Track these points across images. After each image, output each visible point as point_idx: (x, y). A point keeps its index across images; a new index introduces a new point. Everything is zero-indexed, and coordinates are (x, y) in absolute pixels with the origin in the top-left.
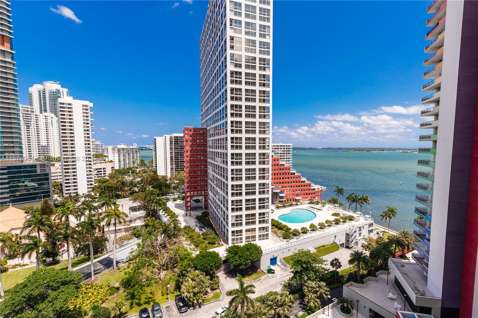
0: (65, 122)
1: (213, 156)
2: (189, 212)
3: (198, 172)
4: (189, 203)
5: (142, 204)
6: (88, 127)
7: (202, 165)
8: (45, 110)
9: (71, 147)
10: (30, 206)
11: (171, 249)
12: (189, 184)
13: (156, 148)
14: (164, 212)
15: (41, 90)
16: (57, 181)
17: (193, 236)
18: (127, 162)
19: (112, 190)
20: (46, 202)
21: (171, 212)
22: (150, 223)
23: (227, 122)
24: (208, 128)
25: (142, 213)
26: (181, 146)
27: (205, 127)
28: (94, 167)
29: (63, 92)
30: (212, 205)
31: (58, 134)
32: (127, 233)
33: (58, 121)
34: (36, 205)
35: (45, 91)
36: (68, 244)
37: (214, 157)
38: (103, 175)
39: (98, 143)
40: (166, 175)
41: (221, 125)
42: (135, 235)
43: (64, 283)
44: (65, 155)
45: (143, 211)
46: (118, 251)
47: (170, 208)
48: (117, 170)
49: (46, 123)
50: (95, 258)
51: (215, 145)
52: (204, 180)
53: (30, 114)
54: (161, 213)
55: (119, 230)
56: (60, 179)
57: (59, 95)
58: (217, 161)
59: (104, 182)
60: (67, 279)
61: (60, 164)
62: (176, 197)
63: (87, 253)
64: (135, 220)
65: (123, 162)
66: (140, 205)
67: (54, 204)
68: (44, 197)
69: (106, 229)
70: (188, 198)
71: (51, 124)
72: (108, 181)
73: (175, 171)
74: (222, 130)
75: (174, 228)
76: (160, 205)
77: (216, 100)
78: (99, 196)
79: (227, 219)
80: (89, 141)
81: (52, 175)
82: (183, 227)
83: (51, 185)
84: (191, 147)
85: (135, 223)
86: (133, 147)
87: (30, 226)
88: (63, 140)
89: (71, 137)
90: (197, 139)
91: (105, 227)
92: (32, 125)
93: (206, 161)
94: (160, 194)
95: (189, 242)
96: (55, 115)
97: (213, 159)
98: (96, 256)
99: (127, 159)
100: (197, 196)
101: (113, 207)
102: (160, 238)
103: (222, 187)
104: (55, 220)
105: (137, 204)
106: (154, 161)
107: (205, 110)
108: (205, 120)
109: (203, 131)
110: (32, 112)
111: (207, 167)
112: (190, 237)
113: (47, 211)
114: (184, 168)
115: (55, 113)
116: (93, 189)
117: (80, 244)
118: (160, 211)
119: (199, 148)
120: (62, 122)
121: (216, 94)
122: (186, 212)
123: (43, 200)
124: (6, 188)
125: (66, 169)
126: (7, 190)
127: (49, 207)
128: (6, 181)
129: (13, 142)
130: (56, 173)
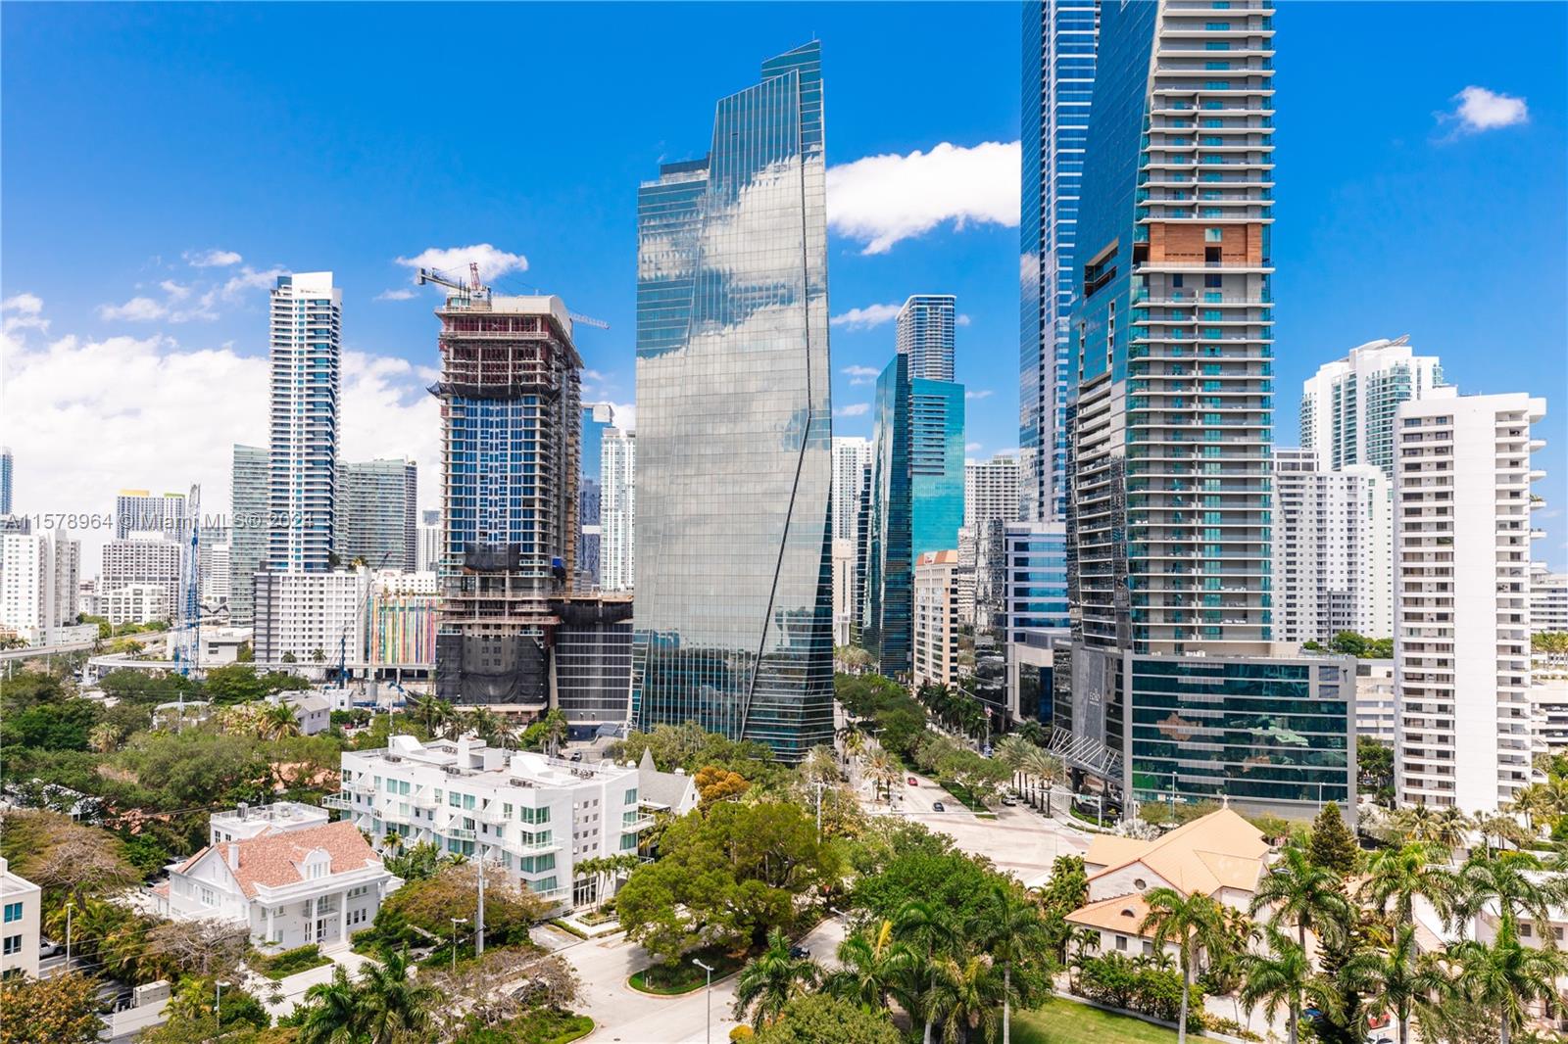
0: (1419, 496)
6: (1515, 509)
8: (1351, 456)
9: (1438, 601)
10: (1280, 818)
15: (1342, 381)
16: (1373, 736)
20: (1331, 818)
28: (1534, 693)
29: (1419, 371)
31: (1391, 548)
33: (1391, 494)
34: (1299, 820)
35: (1354, 383)
44: (1411, 631)
49: (1350, 504)
53: (1302, 478)
56: (1386, 730)
57: (1402, 388)
61: (1391, 669)
67: (1360, 832)
68: (1328, 794)
71: (1366, 508)
78: (1554, 837)
80: (1515, 572)
81: (1360, 711)
83: (1352, 751)
87: (1276, 895)
88: (1407, 571)
89: (1438, 556)
92: (1306, 516)
96: (1385, 469)
104: (1358, 898)
110: (1309, 467)
113: (1332, 854)
115: (1385, 462)
116: (1526, 801)
120: (1408, 497)
123: (1321, 806)
124: (1217, 740)
125: (1409, 692)
126: (1220, 747)
127: (1339, 841)
128: (1219, 714)
129: (1244, 581)
130: (1375, 704)
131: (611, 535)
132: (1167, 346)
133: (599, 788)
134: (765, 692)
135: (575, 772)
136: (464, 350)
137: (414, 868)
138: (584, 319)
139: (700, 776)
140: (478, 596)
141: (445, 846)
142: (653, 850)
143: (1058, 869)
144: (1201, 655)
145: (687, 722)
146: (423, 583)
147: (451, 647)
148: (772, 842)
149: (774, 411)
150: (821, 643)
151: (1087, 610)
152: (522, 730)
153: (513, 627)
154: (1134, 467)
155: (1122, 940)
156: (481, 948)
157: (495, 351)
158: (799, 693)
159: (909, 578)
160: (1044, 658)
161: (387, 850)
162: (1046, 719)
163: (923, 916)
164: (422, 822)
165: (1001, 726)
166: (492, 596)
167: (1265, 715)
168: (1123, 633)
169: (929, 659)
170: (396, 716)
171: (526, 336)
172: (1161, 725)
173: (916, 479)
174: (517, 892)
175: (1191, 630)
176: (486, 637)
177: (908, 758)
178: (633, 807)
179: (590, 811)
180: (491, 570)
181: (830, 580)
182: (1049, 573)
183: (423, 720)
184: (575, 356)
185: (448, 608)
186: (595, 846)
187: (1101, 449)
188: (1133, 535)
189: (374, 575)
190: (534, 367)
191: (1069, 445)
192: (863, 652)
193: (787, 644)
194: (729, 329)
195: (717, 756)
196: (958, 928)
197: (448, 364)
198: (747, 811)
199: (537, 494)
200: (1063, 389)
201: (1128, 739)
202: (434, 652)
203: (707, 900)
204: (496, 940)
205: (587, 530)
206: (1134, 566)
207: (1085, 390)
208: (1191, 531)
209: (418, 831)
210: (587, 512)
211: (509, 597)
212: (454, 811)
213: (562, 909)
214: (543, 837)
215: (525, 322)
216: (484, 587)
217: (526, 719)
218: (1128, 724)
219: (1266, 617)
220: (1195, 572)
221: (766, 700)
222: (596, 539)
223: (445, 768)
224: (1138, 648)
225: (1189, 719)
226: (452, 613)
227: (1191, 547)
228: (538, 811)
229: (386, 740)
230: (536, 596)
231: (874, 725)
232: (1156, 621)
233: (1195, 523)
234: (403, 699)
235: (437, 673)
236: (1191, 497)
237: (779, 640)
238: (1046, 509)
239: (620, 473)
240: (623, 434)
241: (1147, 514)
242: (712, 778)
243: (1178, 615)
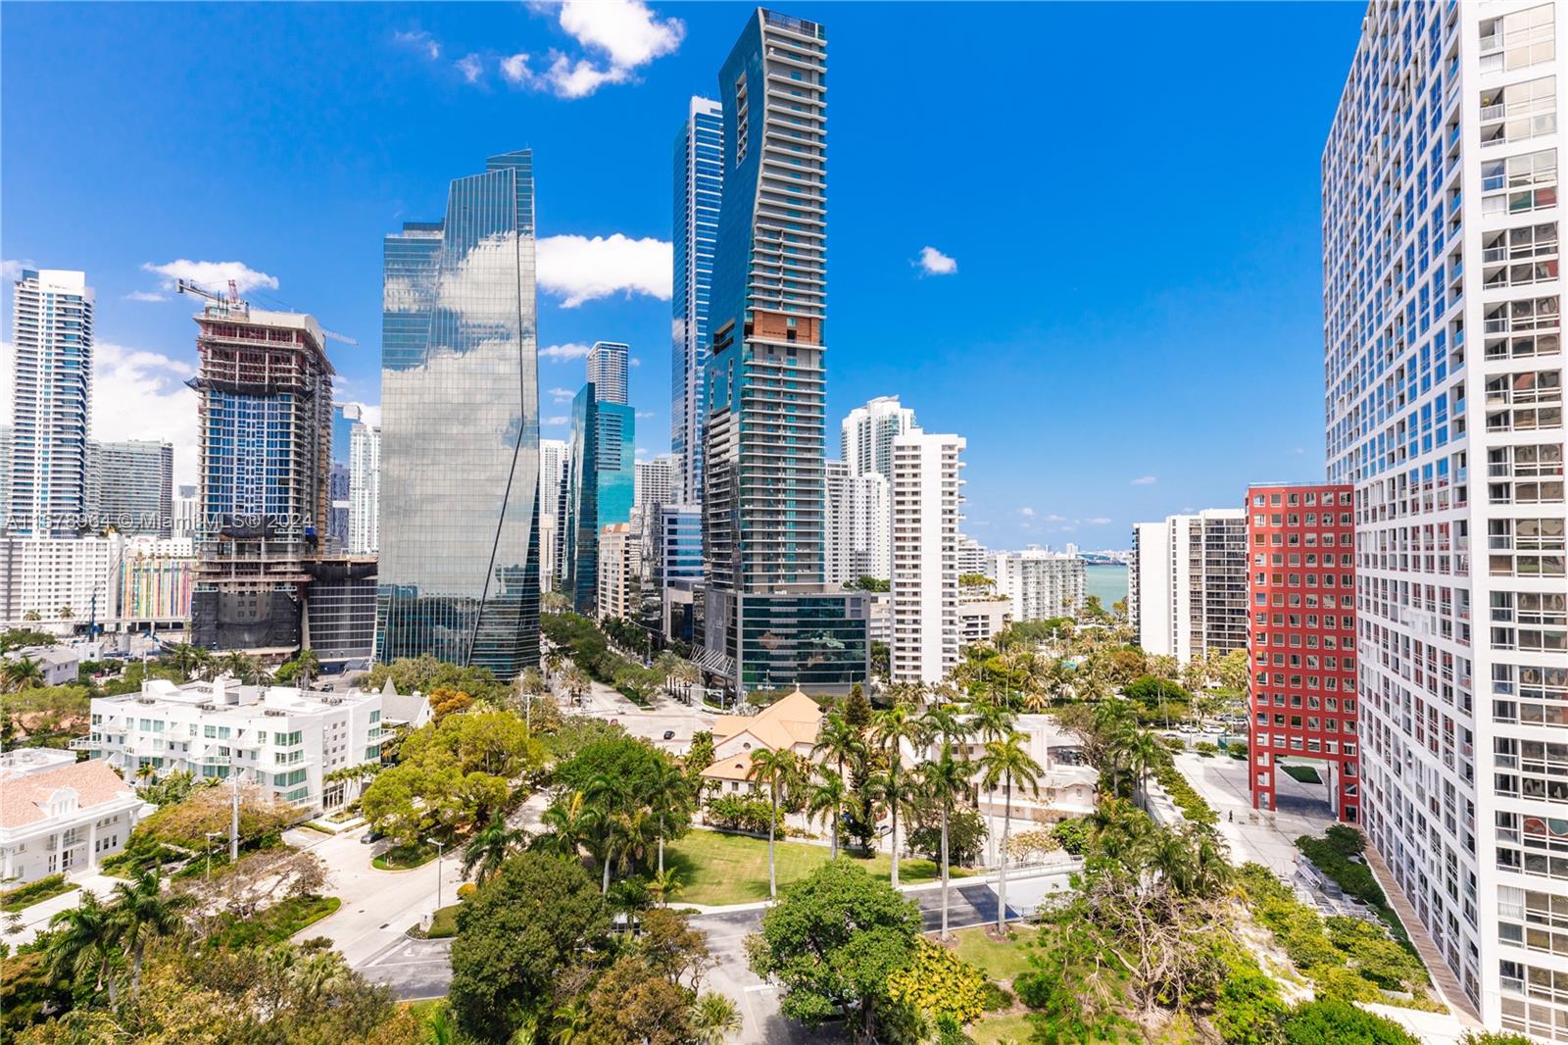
0: (903, 494)
1: (1385, 597)
2: (1267, 813)
3: (1311, 657)
4: (1267, 775)
5: (1087, 744)
6: (951, 503)
7: (1330, 633)
8: (868, 467)
9: (913, 557)
10: (829, 695)
11: (1191, 938)
12: (1264, 703)
13: (1138, 561)
14: (1162, 787)
15: (864, 420)
16: (879, 640)
17: (1285, 916)
18: (1047, 602)
19: (1002, 684)
20: (857, 694)
21: (1191, 793)
22: (1113, 817)
23: (1464, 456)
24: (1359, 486)
25: (1088, 774)
26: (1235, 555)
27: (1345, 480)
28: (960, 610)
29: (904, 418)
30: (1381, 807)
31: (889, 525)
32: (1039, 827)
33: (890, 491)
34: (840, 695)
35: (870, 422)
36: (894, 813)
37: (1389, 602)
38: (980, 636)
39: (973, 543)
40: (1172, 655)
41: (1428, 468)
42: (1062, 840)
43: (883, 919)
44: (899, 575)
45: (1089, 768)
46: (1012, 875)
47: (1188, 779)
48: (1018, 624)
49: (867, 497)
50: (953, 876)
51: (1398, 552)
52: (1340, 694)
53: (841, 480)
54: (1152, 788)
55: (1017, 809)
56: (887, 636)
57: (895, 428)
58: (1404, 623)
59: (984, 657)
60: (890, 911)
61: (889, 598)
62: (1213, 740)
63: (934, 854)
64: (1065, 790)
65: (1034, 601)
66: (1082, 744)
67: (872, 699)
68: (856, 678)
69: (982, 798)
70: (1262, 755)
71: (876, 500)
72: (993, 654)
73: (1208, 643)
74: (1435, 490)
75: (1203, 860)
76: (1148, 760)
77: (1401, 371)
78: (970, 694)
79: (1472, 893)
80: (951, 539)
81: (873, 625)
82: (1240, 866)
83: (868, 650)
84: (1277, 559)
85: (1065, 801)
86: (1065, 557)
87: (826, 745)
88: (898, 539)
89: (913, 530)
90: (1304, 530)
91: (981, 790)
92: (843, 499)
93: (1350, 620)
94: (1151, 720)
95: (1266, 935)
96: (886, 476)
97: (1385, 613)
98: (955, 869)
99: (1047, 594)
100: (1305, 754)
101: (1005, 738)
102: (1149, 882)
103: (1440, 738)
104: (871, 742)
105: (1072, 740)
106: (1131, 605)
107: (1345, 415)
108: (1345, 453)
109: (1336, 497)
110: (845, 473)
111: (1353, 642)
112: (1271, 916)
113: (857, 716)
114: (1243, 637)
115: (886, 472)
116: (956, 674)
117: (920, 823)
118: (1148, 782)
119: (1315, 565)
120: (898, 494)
121: (1401, 344)
122: (1254, 811)
123: (852, 686)
124: (793, 647)
125: (898, 612)
126: (794, 652)
127: (861, 707)
128: (794, 631)
129: (809, 545)
130: (880, 620)
131: (358, 509)
132: (765, 392)
133: (346, 712)
134: (487, 629)
135: (325, 701)
136: (222, 352)
137: (167, 795)
138: (335, 336)
139: (434, 696)
140: (234, 559)
141: (200, 772)
142: (394, 757)
143: (695, 741)
144: (784, 593)
145: (424, 655)
146: (179, 548)
147: (207, 604)
148: (492, 742)
149: (496, 418)
150: (530, 591)
151: (715, 565)
152: (276, 668)
153: (268, 584)
154: (744, 469)
155: (735, 785)
156: (234, 854)
157: (252, 356)
158: (514, 629)
159: (596, 543)
160: (687, 598)
161: (140, 782)
162: (688, 639)
163: (603, 784)
164: (177, 754)
165: (658, 645)
166: (247, 558)
167: (821, 630)
168: (737, 580)
169: (609, 600)
170: (150, 664)
171: (283, 345)
172: (760, 640)
173: (600, 472)
174: (271, 804)
175: (778, 577)
176: (242, 593)
177: (594, 673)
178: (378, 725)
179: (338, 731)
180: (248, 537)
181: (537, 545)
182: (690, 540)
183: (177, 666)
184: (327, 365)
185: (204, 569)
186: (343, 759)
187: (724, 457)
188: (745, 513)
189: (127, 541)
190: (290, 371)
191: (704, 453)
192: (562, 597)
193: (504, 591)
194: (459, 355)
195: (448, 680)
196: (629, 790)
197: (206, 363)
198: (473, 720)
199: (292, 475)
200: (700, 415)
201: (740, 650)
202: (189, 606)
203: (440, 791)
204: (250, 846)
205: (337, 504)
206: (744, 535)
207: (714, 417)
208: (778, 512)
209: (172, 761)
210: (338, 490)
211: (264, 559)
212: (209, 741)
213: (313, 813)
214: (296, 755)
215: (282, 334)
216: (241, 550)
217: (280, 660)
218: (740, 640)
219: (821, 567)
220: (781, 539)
221: (488, 635)
222: (345, 512)
223: (201, 706)
224: (747, 589)
225: (776, 635)
226: (209, 574)
227: (778, 523)
228: (291, 735)
229: (139, 685)
230: (290, 558)
231: (569, 649)
232: (758, 571)
233: (781, 507)
234: (158, 648)
235: (193, 625)
236: (778, 491)
237: (497, 589)
238: (689, 496)
239: (367, 460)
240: (370, 430)
241: (752, 501)
242: (444, 697)
243: (770, 568)
